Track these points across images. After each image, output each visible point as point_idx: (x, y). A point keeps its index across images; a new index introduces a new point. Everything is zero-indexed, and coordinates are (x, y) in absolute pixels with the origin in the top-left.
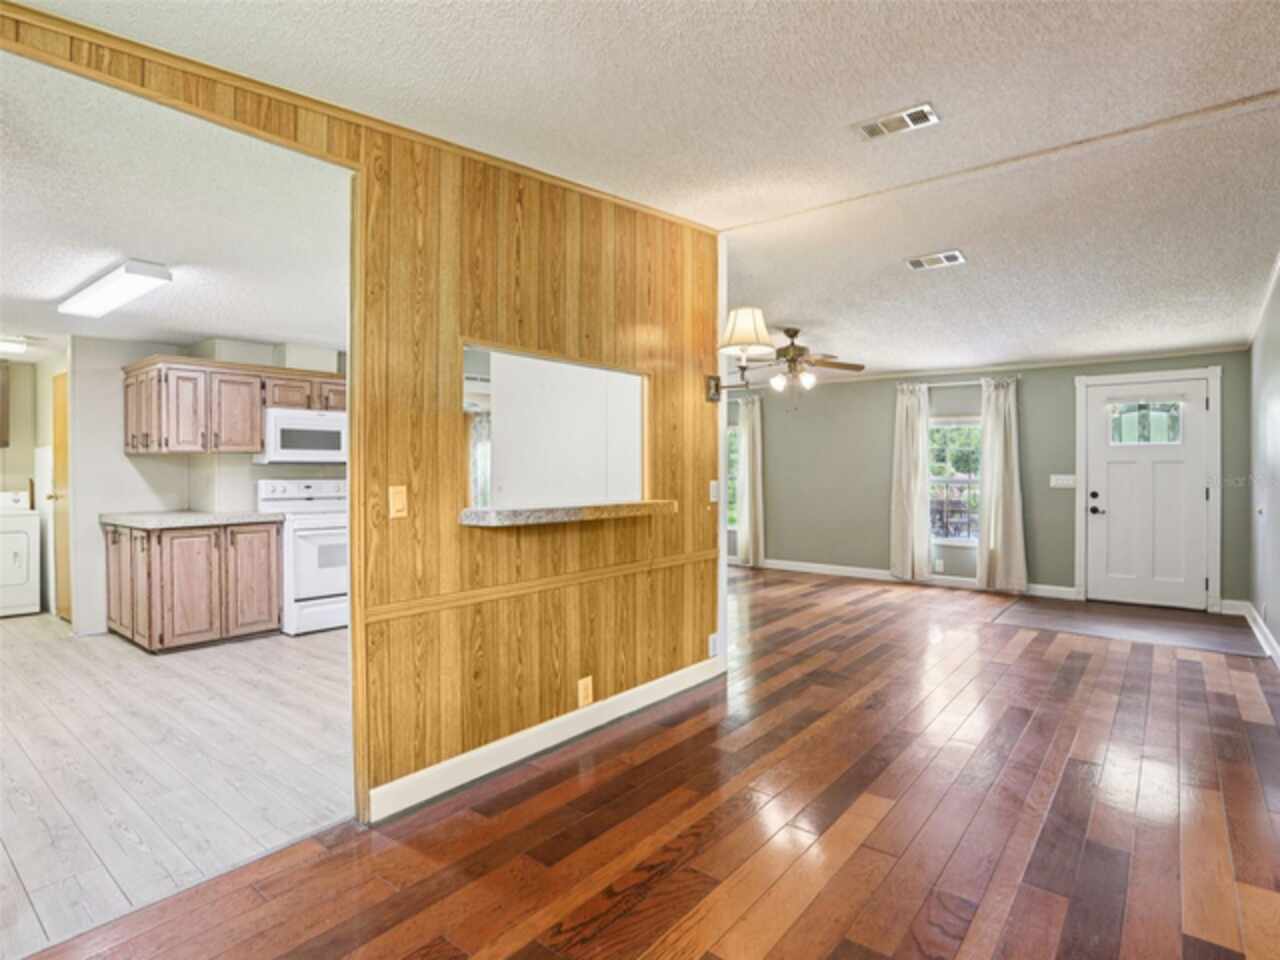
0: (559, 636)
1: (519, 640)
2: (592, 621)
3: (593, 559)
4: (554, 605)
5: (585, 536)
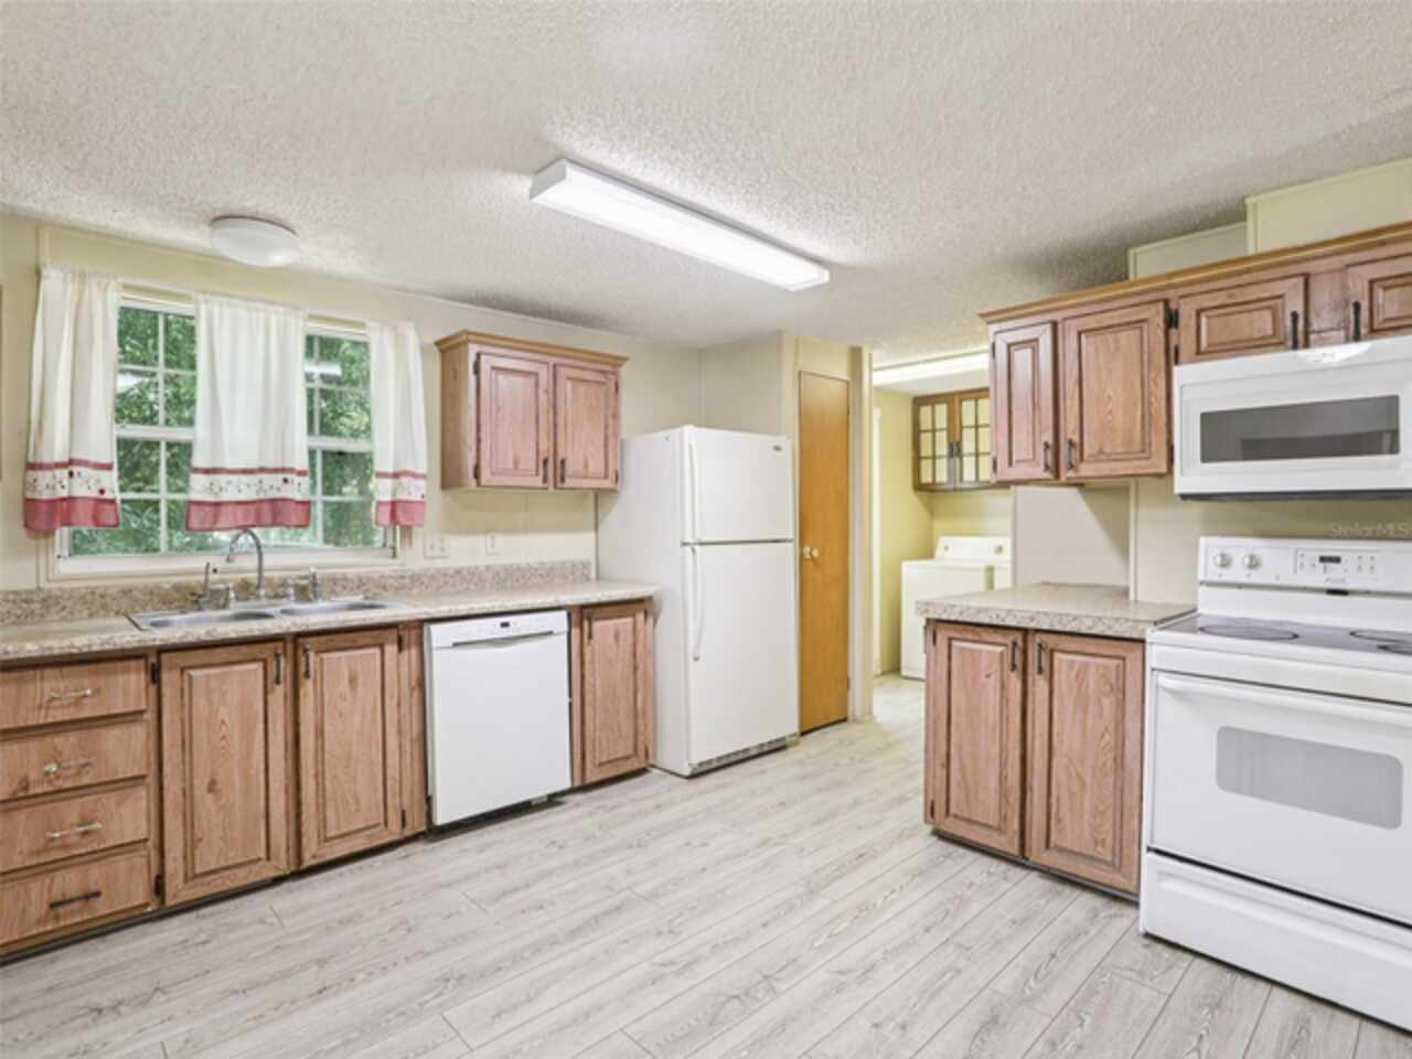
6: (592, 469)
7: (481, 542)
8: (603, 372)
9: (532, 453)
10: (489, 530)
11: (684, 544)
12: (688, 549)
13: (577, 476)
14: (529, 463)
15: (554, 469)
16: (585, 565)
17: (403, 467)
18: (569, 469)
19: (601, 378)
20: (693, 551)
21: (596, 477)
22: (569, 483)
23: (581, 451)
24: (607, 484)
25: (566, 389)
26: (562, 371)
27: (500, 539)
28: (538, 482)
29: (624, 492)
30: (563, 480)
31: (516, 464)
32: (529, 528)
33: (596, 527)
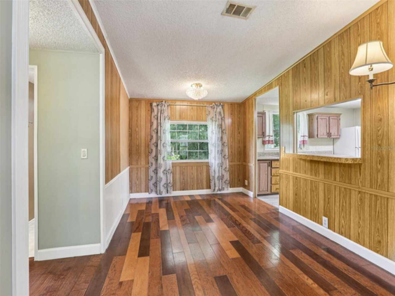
0: (316, 197)
1: (305, 191)
2: (329, 199)
3: (329, 176)
4: (315, 186)
5: (326, 166)
6: (336, 134)
7: (314, 147)
8: (337, 117)
9: (326, 132)
10: (316, 145)
11: (356, 148)
12: (357, 149)
13: (333, 136)
14: (325, 134)
15: (329, 135)
16: (331, 152)
17: (305, 135)
18: (332, 134)
19: (337, 118)
20: (358, 149)
21: (336, 136)
22: (332, 137)
23: (333, 131)
24: (338, 137)
25: (331, 120)
26: (330, 118)
27: (317, 147)
28: (327, 137)
29: (341, 138)
30: (331, 136)
31: (323, 134)
32: (322, 145)
33: (333, 145)
